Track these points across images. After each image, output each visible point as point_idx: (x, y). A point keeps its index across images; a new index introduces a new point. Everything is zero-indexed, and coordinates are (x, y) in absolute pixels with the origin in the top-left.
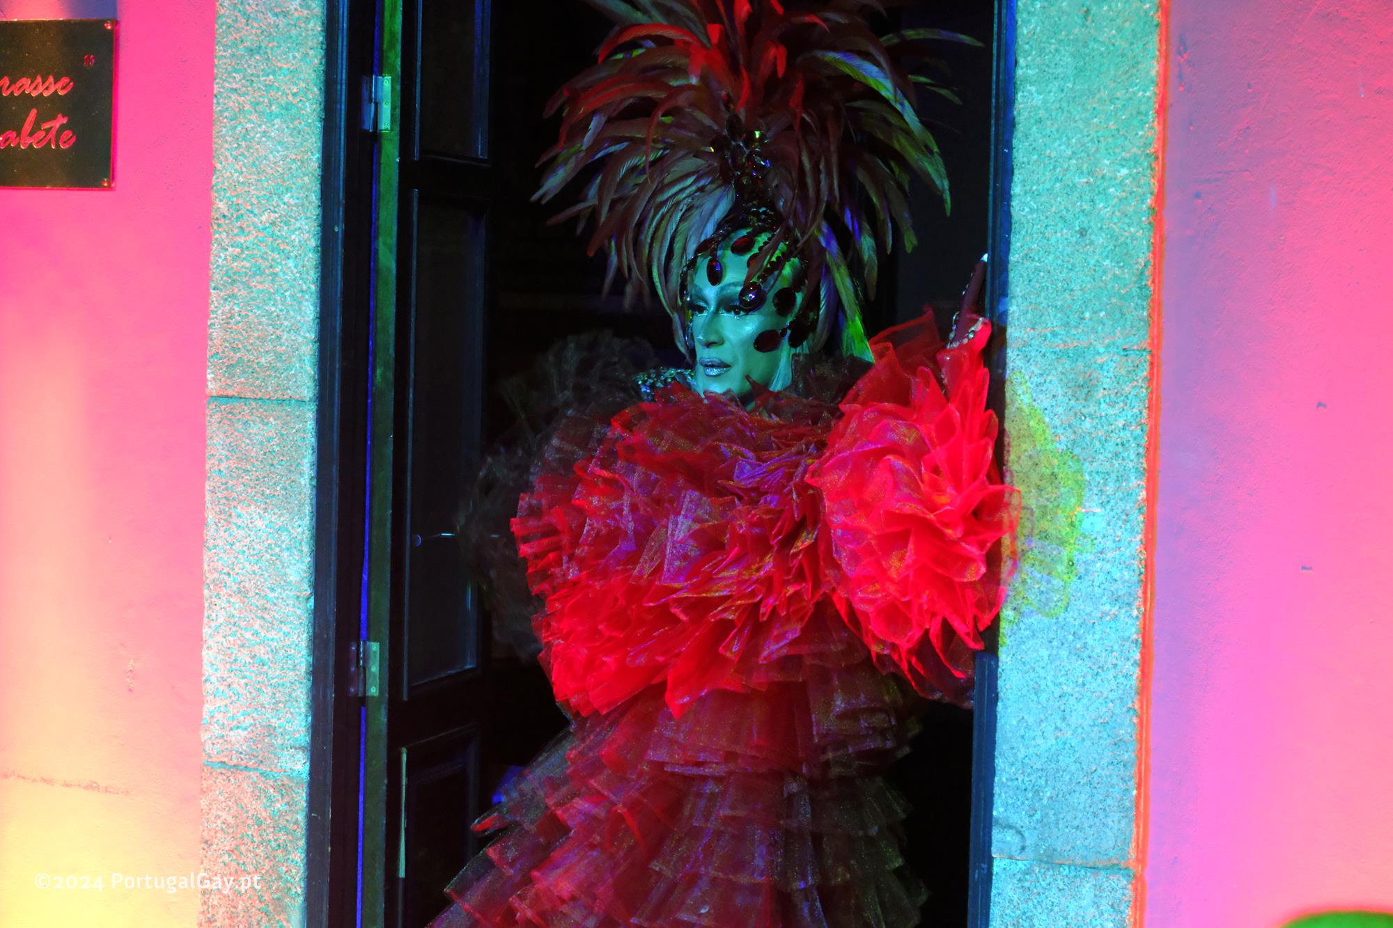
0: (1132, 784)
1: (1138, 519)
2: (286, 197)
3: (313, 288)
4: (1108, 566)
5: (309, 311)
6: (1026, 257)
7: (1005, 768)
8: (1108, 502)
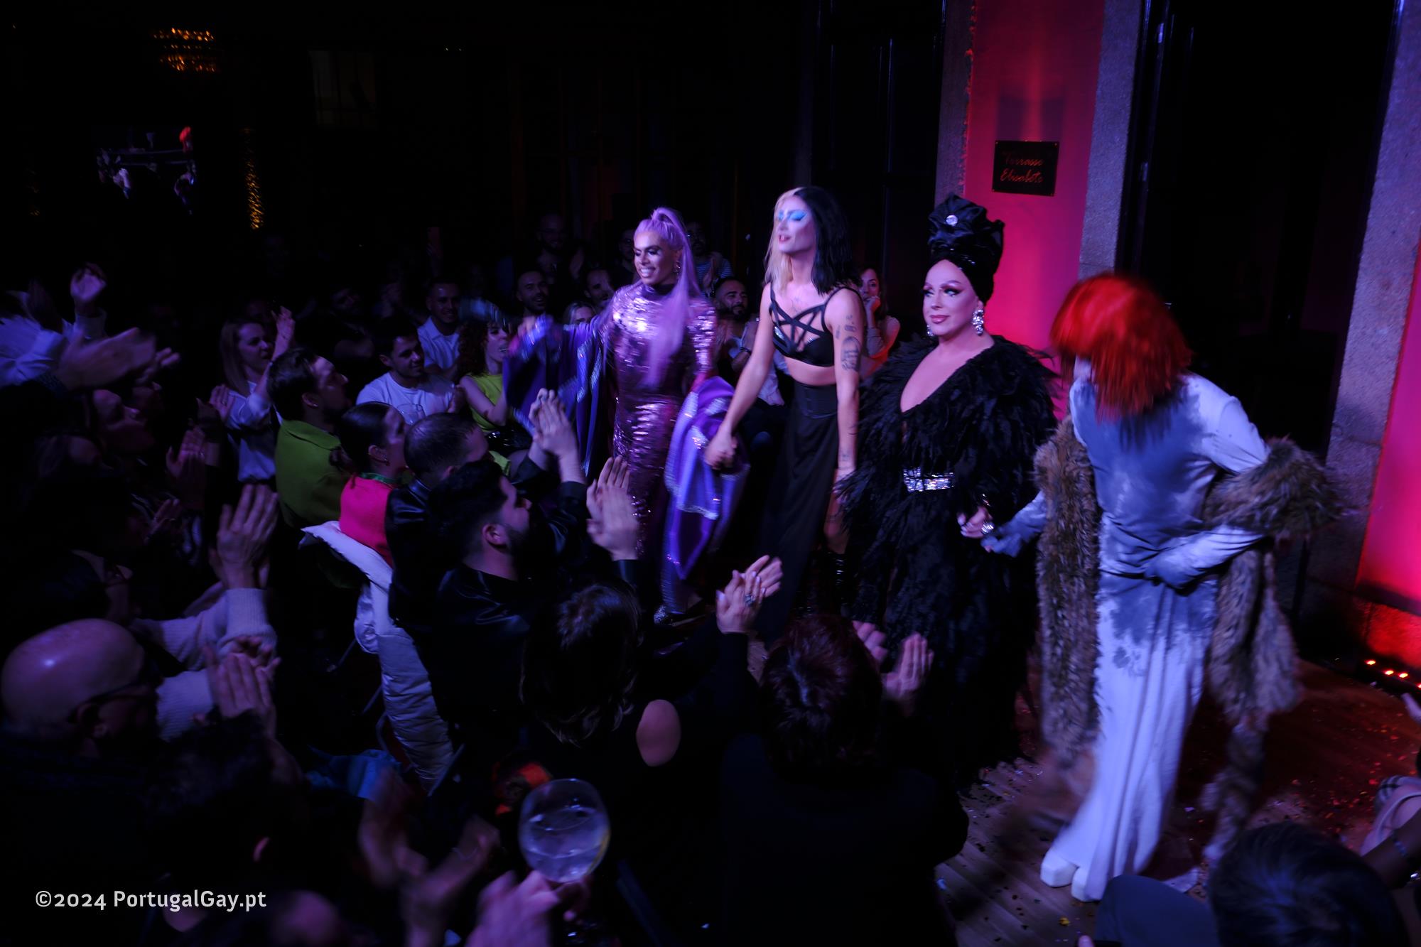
1: (1400, 331)
2: (1110, 202)
3: (1116, 232)
4: (1387, 346)
5: (1115, 239)
6: (1371, 239)
7: (1339, 408)
8: (1391, 325)
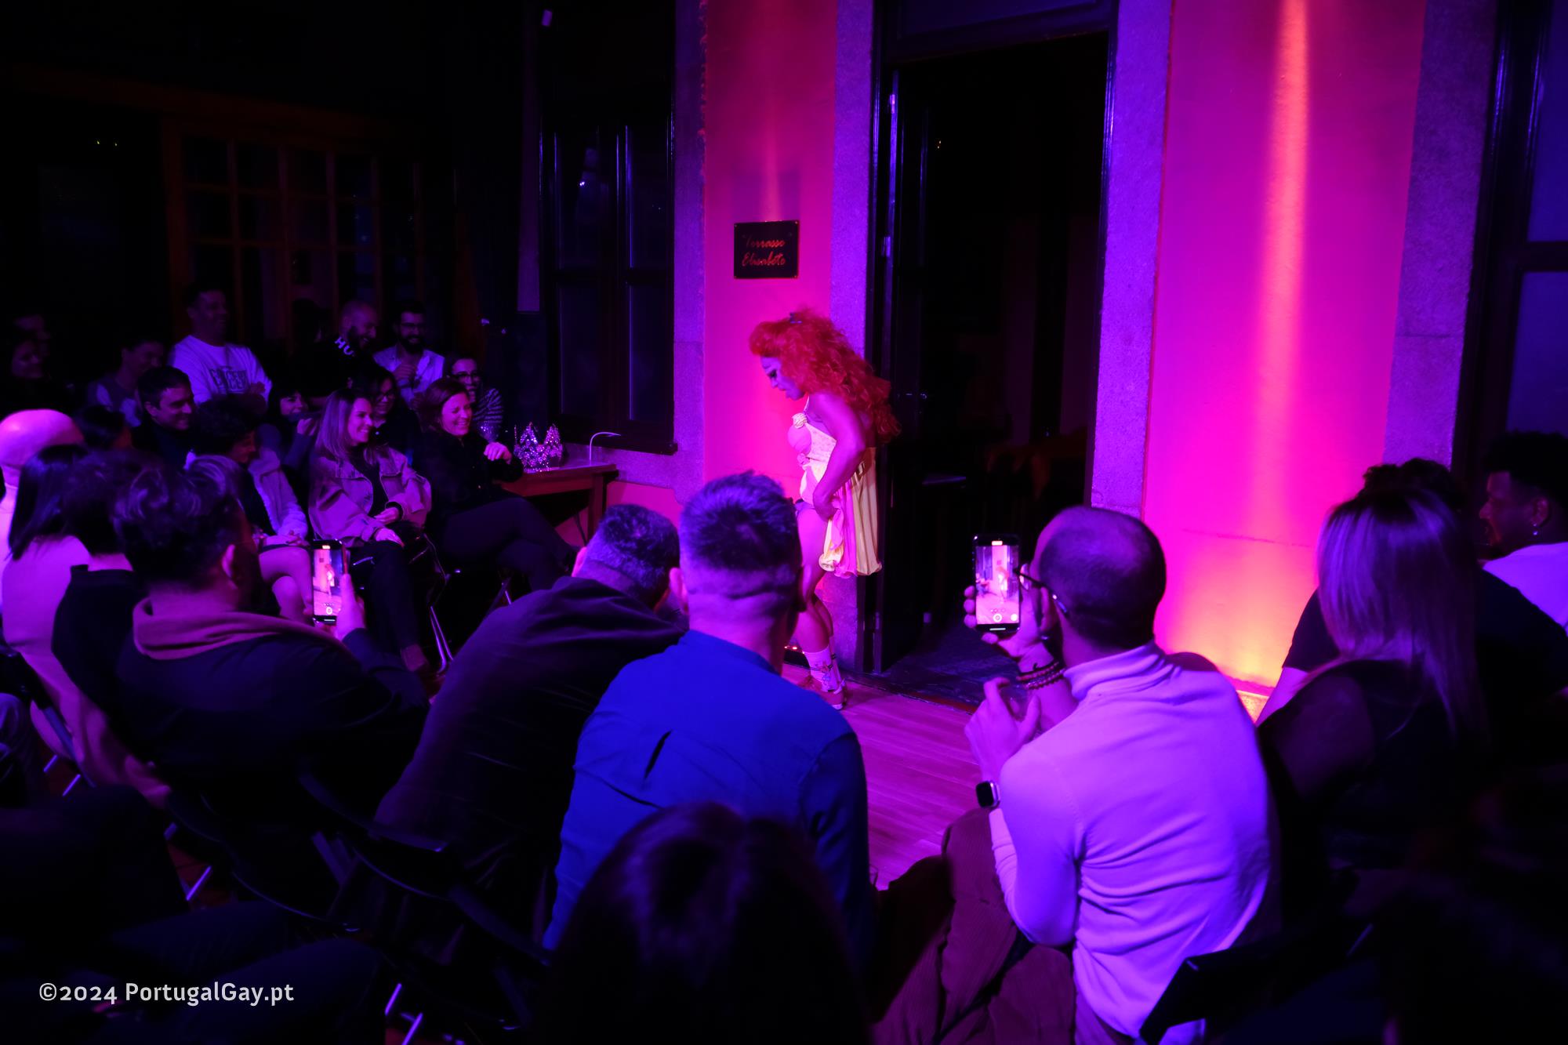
0: (1141, 478)
1: (1146, 386)
2: (855, 279)
6: (1109, 295)
7: (1097, 472)
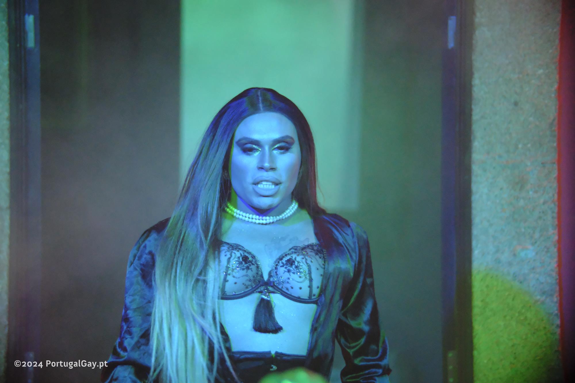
4: (537, 276)
6: (483, 117)
8: (536, 243)
